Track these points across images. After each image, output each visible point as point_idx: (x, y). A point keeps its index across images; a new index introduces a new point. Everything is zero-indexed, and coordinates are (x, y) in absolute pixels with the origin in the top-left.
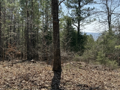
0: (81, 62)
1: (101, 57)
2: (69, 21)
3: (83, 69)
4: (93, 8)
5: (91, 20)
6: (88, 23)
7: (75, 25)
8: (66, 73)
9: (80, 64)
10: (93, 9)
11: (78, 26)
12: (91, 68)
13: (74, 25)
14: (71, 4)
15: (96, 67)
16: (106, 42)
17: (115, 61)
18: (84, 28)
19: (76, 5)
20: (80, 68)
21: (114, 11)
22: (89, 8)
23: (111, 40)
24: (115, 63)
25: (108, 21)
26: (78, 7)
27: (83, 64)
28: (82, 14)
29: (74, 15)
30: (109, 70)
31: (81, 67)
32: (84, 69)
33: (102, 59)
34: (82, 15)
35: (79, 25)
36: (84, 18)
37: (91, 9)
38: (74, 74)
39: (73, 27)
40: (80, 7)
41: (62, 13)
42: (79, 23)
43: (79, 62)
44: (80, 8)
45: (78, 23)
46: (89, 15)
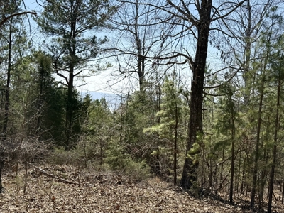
0: (65, 167)
1: (115, 153)
2: (44, 65)
3: (67, 183)
4: (103, 38)
5: (101, 65)
6: (93, 71)
7: (61, 75)
8: (11, 196)
9: (63, 170)
10: (103, 42)
11: (68, 77)
12: (88, 180)
13: (58, 74)
14: (53, 25)
15: (100, 178)
16: (130, 119)
17: (143, 162)
18: (84, 83)
19: (64, 27)
20: (60, 181)
21: (151, 48)
22: (95, 37)
23: (141, 114)
24: (144, 166)
25: (137, 70)
26: (71, 33)
27: (71, 170)
28: (80, 49)
29: (59, 51)
30: (129, 183)
31: (64, 177)
32: (70, 183)
33: (115, 158)
34: (80, 52)
35: (72, 76)
36: (84, 60)
37: (100, 40)
38: (32, 200)
39: (54, 79)
40: (75, 32)
41: (27, 43)
42: (71, 71)
43: (60, 167)
44: (74, 36)
45: (68, 69)
46: (94, 54)
